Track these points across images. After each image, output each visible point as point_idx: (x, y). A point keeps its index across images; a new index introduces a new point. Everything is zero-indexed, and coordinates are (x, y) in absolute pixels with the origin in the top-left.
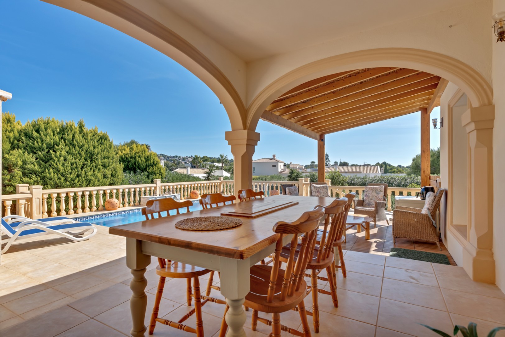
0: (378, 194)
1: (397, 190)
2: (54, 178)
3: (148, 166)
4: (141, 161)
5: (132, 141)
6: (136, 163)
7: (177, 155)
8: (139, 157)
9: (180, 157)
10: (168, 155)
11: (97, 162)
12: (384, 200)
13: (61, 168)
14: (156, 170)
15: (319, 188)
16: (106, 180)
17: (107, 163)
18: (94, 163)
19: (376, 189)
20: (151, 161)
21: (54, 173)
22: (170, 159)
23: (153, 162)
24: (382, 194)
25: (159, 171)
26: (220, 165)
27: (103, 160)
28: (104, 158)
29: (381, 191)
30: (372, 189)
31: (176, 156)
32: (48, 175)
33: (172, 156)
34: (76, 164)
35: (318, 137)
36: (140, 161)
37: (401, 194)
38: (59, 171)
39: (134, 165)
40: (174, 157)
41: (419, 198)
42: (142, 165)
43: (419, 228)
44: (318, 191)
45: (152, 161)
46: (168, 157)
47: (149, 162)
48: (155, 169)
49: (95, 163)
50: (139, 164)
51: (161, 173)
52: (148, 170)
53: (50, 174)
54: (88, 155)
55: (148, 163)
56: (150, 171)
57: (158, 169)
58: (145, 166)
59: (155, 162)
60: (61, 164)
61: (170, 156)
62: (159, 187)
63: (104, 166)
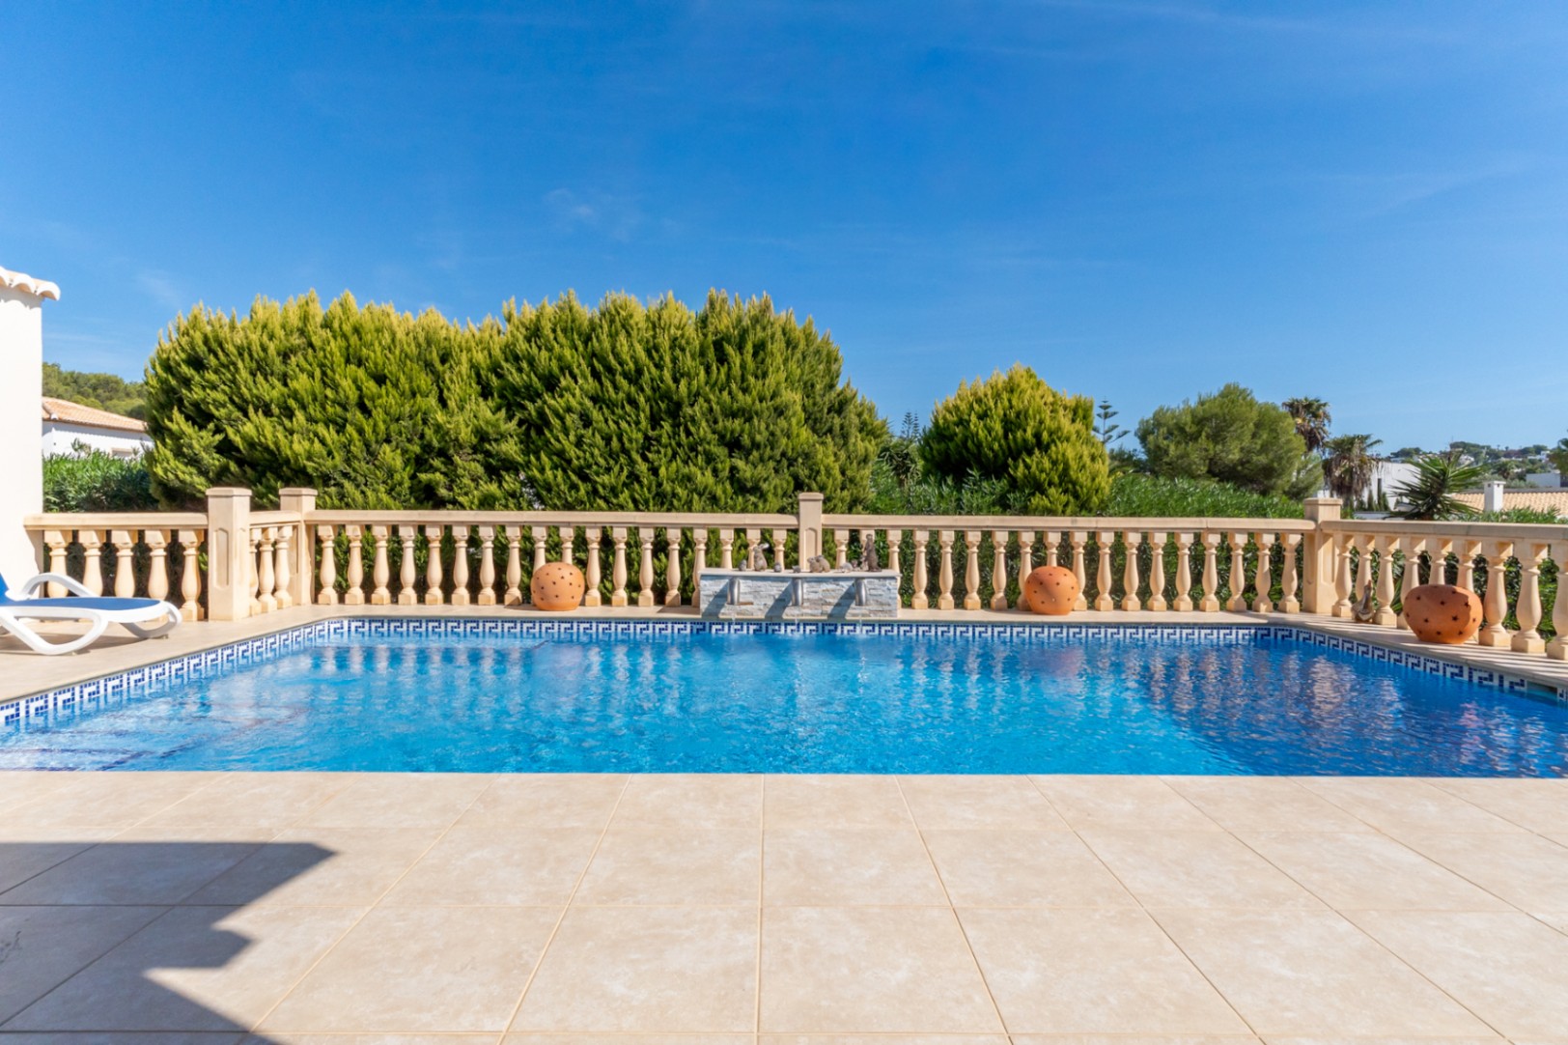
2: (558, 486)
3: (1014, 454)
4: (988, 433)
6: (970, 443)
11: (693, 429)
13: (572, 452)
14: (1042, 471)
17: (746, 436)
18: (683, 435)
20: (1025, 431)
21: (555, 467)
23: (1037, 436)
25: (1059, 477)
27: (722, 424)
32: (536, 473)
34: (620, 440)
36: (982, 434)
38: (569, 462)
39: (964, 451)
40: (1524, 452)
42: (992, 449)
45: (1029, 431)
47: (1019, 434)
48: (1039, 464)
49: (688, 433)
50: (979, 446)
51: (1074, 484)
52: (1012, 472)
53: (542, 470)
54: (663, 406)
55: (1016, 442)
56: (1020, 472)
57: (1054, 463)
58: (1000, 453)
59: (1045, 435)
60: (572, 438)
61: (1503, 448)
62: (815, 531)
63: (733, 445)
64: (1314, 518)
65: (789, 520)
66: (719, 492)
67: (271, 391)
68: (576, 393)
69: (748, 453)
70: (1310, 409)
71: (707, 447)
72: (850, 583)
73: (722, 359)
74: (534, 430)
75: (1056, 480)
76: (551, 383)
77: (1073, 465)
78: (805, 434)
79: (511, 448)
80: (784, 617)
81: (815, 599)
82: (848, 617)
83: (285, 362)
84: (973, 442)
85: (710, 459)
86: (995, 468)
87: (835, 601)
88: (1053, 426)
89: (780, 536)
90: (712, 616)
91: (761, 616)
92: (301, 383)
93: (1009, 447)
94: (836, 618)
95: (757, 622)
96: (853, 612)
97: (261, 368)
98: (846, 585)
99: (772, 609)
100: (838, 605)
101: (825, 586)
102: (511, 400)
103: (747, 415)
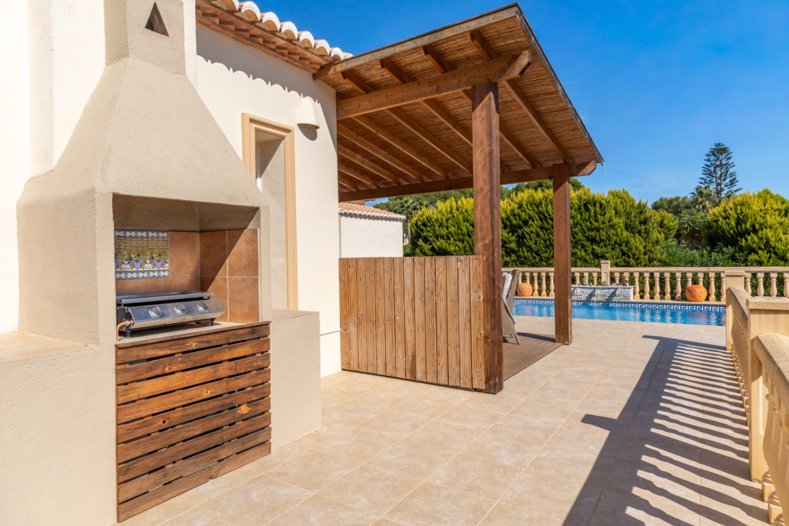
2: (529, 258)
3: (744, 234)
4: (728, 226)
11: (576, 236)
13: (533, 246)
14: (754, 243)
20: (746, 224)
21: (528, 251)
23: (753, 226)
32: (522, 253)
34: (550, 241)
36: (725, 226)
38: (532, 249)
39: (716, 234)
42: (730, 233)
45: (748, 226)
47: (744, 226)
50: (723, 231)
51: (774, 248)
52: (740, 243)
53: (523, 253)
55: (742, 229)
56: (744, 243)
57: (761, 239)
58: (734, 235)
59: (757, 226)
60: (533, 241)
62: (607, 273)
63: (593, 241)
65: (598, 269)
67: (444, 232)
68: (534, 226)
69: (599, 243)
71: (582, 242)
72: (614, 290)
73: (587, 210)
74: (521, 240)
75: (763, 247)
76: (526, 223)
77: (773, 239)
78: (625, 233)
79: (513, 245)
80: (592, 300)
81: (601, 294)
82: (613, 300)
83: (447, 223)
84: (720, 230)
85: (583, 246)
86: (732, 241)
87: (609, 295)
88: (762, 221)
89: (595, 275)
91: (584, 299)
92: (452, 229)
93: (739, 232)
94: (609, 300)
95: (583, 301)
96: (615, 299)
97: (441, 225)
98: (612, 291)
99: (588, 297)
100: (610, 296)
101: (605, 291)
102: (513, 229)
103: (598, 230)
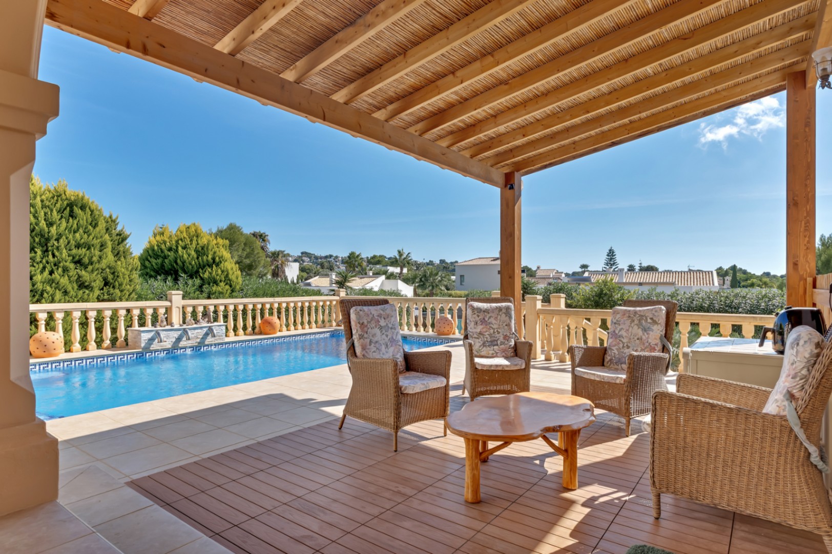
0: (645, 330)
1: (705, 320)
3: (202, 267)
4: (188, 256)
5: (231, 224)
6: (179, 261)
7: (331, 254)
8: (184, 248)
9: (337, 257)
10: (316, 254)
11: (57, 253)
12: (664, 349)
14: (217, 275)
15: (486, 311)
16: (87, 292)
17: (86, 258)
18: (51, 257)
19: (642, 317)
20: (207, 256)
22: (320, 260)
23: (214, 259)
24: (658, 331)
25: (225, 278)
26: (398, 270)
27: (74, 251)
28: (78, 246)
29: (654, 322)
30: (631, 316)
31: (331, 256)
33: (323, 255)
35: (501, 180)
36: (185, 256)
37: (715, 329)
39: (175, 265)
40: (326, 257)
41: (768, 348)
42: (190, 264)
43: (750, 470)
44: (483, 321)
45: (210, 257)
46: (316, 258)
47: (205, 258)
48: (215, 272)
49: (54, 256)
50: (183, 263)
51: (230, 280)
52: (201, 275)
54: (37, 240)
55: (203, 261)
56: (206, 275)
57: (223, 272)
58: (195, 266)
59: (217, 259)
61: (319, 255)
62: (179, 308)
63: (78, 262)
64: (339, 295)
66: (69, 288)
70: (262, 237)
71: (65, 264)
72: (207, 329)
75: (223, 279)
77: (231, 272)
80: (180, 346)
81: (193, 337)
82: (206, 343)
84: (180, 260)
85: (65, 270)
87: (201, 337)
88: (220, 255)
89: (162, 311)
90: (147, 349)
91: (170, 346)
93: (199, 264)
94: (201, 344)
95: (168, 350)
96: (209, 340)
98: (205, 330)
99: (175, 343)
100: (202, 338)
101: (197, 331)
